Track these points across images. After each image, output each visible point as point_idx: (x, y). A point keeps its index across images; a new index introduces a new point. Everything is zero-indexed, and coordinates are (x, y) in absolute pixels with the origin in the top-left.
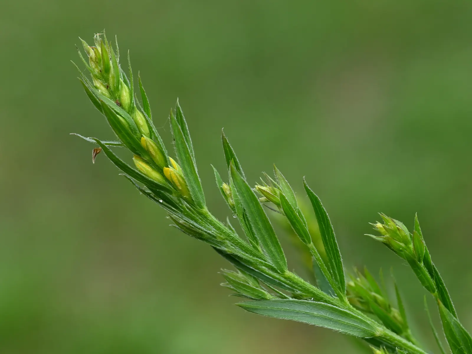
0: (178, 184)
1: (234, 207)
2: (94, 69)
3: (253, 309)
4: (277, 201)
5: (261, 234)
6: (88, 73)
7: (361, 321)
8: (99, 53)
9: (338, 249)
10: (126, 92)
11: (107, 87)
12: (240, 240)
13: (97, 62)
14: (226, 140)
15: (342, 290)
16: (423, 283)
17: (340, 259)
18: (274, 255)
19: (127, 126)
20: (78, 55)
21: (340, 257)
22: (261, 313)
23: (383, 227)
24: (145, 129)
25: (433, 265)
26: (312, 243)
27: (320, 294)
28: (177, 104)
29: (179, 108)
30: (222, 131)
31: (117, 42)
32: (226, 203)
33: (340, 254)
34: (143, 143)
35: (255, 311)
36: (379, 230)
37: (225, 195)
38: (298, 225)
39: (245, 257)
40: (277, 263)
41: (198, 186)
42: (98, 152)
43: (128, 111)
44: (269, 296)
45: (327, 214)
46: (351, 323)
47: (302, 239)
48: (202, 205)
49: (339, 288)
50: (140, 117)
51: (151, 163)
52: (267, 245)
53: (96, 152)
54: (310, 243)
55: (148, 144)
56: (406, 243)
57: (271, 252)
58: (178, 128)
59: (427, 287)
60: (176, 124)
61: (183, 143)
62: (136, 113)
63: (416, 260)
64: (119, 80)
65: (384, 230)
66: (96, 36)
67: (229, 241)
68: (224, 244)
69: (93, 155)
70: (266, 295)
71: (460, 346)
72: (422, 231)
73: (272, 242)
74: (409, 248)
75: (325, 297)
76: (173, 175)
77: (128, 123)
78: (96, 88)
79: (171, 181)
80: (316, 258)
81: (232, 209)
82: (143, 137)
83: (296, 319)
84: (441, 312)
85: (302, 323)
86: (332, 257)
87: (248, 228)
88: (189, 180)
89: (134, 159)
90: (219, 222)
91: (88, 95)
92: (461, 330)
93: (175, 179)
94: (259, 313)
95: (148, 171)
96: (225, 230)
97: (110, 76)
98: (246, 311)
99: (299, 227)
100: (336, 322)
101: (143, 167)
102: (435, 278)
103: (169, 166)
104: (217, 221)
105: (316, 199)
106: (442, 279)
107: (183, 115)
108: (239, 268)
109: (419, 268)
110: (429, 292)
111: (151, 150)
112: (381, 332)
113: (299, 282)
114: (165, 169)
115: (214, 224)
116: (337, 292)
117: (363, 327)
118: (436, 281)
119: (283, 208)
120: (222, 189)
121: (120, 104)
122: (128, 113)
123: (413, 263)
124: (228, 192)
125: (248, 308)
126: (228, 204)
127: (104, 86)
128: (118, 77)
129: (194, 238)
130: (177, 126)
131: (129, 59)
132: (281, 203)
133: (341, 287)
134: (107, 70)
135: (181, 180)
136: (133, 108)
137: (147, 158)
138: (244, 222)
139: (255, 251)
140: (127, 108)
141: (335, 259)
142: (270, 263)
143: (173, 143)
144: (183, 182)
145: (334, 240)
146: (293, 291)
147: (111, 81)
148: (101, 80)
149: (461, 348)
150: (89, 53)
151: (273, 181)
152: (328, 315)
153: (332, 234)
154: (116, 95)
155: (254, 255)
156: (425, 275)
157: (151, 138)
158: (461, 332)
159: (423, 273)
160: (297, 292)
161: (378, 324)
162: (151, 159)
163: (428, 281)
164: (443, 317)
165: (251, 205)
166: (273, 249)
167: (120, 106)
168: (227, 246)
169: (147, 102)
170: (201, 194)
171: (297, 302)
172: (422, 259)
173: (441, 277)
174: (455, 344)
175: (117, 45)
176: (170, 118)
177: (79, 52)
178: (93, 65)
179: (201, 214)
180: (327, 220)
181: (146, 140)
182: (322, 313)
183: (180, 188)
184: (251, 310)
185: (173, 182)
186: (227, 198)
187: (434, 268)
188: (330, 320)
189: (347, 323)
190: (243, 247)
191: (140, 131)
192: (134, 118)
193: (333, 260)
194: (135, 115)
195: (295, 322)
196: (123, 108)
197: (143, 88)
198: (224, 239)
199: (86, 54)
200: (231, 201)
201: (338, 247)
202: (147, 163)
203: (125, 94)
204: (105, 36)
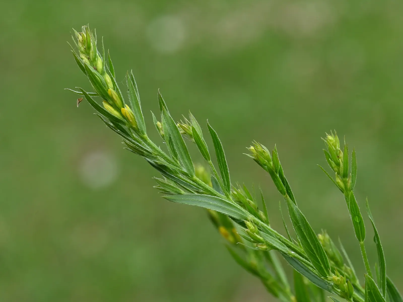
0: (130, 118)
1: (164, 136)
2: (81, 47)
3: (173, 200)
4: (190, 133)
5: (180, 151)
6: (77, 49)
7: (239, 210)
8: (85, 37)
9: (227, 164)
10: (100, 61)
11: (89, 59)
12: (166, 156)
13: (83, 43)
14: (160, 96)
15: (228, 191)
16: (278, 188)
17: (228, 171)
18: (187, 165)
19: (100, 81)
20: (71, 38)
21: (227, 169)
22: (178, 202)
23: (254, 149)
24: (111, 85)
25: (285, 178)
26: (211, 161)
27: (214, 192)
28: (131, 73)
29: (132, 75)
30: (158, 90)
31: (95, 33)
32: (159, 134)
33: (228, 168)
34: (109, 93)
35: (174, 201)
36: (252, 151)
37: (158, 129)
38: (203, 148)
39: (169, 166)
40: (188, 170)
41: (142, 121)
42: (81, 100)
43: (101, 73)
44: (183, 192)
45: (221, 143)
46: (233, 210)
47: (205, 158)
48: (144, 132)
49: (227, 190)
50: (108, 78)
51: (114, 106)
52: (183, 158)
53: (80, 100)
54: (209, 160)
55: (112, 93)
56: (269, 161)
57: (185, 162)
58: (131, 83)
59: (281, 191)
60: (130, 80)
61: (134, 93)
62: (106, 75)
63: (274, 171)
64: (96, 55)
65: (255, 151)
66: (83, 27)
67: (160, 156)
68: (157, 158)
69: (78, 102)
70: (181, 191)
71: (299, 223)
72: (278, 155)
73: (186, 157)
74: (270, 164)
75: (217, 194)
76: (127, 113)
77: (101, 80)
78: (82, 59)
79: (125, 117)
80: (213, 170)
81: (162, 137)
82: (110, 89)
83: (199, 205)
84: (288, 201)
85: (203, 208)
86: (223, 170)
87: (171, 149)
88: (137, 116)
89: (103, 102)
90: (154, 144)
91: (77, 61)
92: (300, 214)
93: (128, 115)
94: (177, 202)
95: (111, 110)
96: (157, 149)
97: (91, 51)
98: (168, 201)
99: (203, 150)
100: (224, 209)
101: (109, 108)
102: (286, 186)
103: (125, 107)
104: (153, 143)
105: (214, 133)
106: (290, 187)
107: (134, 80)
108: (166, 176)
109: (276, 177)
110: (282, 195)
111: (114, 97)
112: (251, 218)
113: (202, 184)
114: (122, 109)
115: (151, 145)
116: (225, 192)
117: (240, 213)
118: (286, 188)
119: (194, 138)
120: (157, 125)
121: (96, 69)
122: (101, 75)
123: (272, 173)
124: (160, 127)
125: (170, 199)
126: (160, 134)
127: (87, 58)
128: (96, 52)
129: (138, 155)
130: (131, 82)
131: (103, 42)
132: (192, 134)
133: (227, 189)
134: (89, 48)
135: (132, 116)
136: (104, 72)
137: (111, 102)
138: (169, 145)
139: (175, 163)
140: (100, 71)
141: (225, 171)
142: (185, 170)
143: (128, 92)
144: (133, 117)
145: (224, 159)
146: (198, 190)
147: (91, 54)
148: (85, 54)
149: (300, 225)
150: (78, 38)
151: (189, 122)
152: (219, 204)
153: (223, 155)
154: (94, 63)
155: (175, 165)
156: (279, 182)
157: (114, 90)
158: (300, 216)
159: (278, 181)
160: (200, 190)
161: (250, 214)
162: (114, 103)
163: (281, 186)
164: (289, 205)
165: (174, 132)
166: (186, 161)
167: (96, 70)
168: (159, 160)
169: (113, 68)
170: (144, 126)
171: (200, 196)
172: (278, 171)
173: (290, 186)
174: (296, 223)
175: (96, 34)
176: (127, 77)
177: (72, 37)
178: (80, 45)
179: (142, 138)
180: (221, 146)
181: (111, 91)
182: (216, 203)
183: (131, 121)
184: (172, 201)
185: (127, 117)
186: (159, 131)
187: (286, 180)
188: (220, 207)
189: (230, 210)
190: (168, 160)
191: (107, 86)
192: (104, 78)
193: (223, 173)
194: (105, 76)
195: (198, 207)
196: (98, 71)
197: (110, 59)
198: (157, 155)
199: (76, 39)
200: (162, 133)
201: (227, 163)
202: (111, 105)
203: (100, 63)
204: (88, 27)
